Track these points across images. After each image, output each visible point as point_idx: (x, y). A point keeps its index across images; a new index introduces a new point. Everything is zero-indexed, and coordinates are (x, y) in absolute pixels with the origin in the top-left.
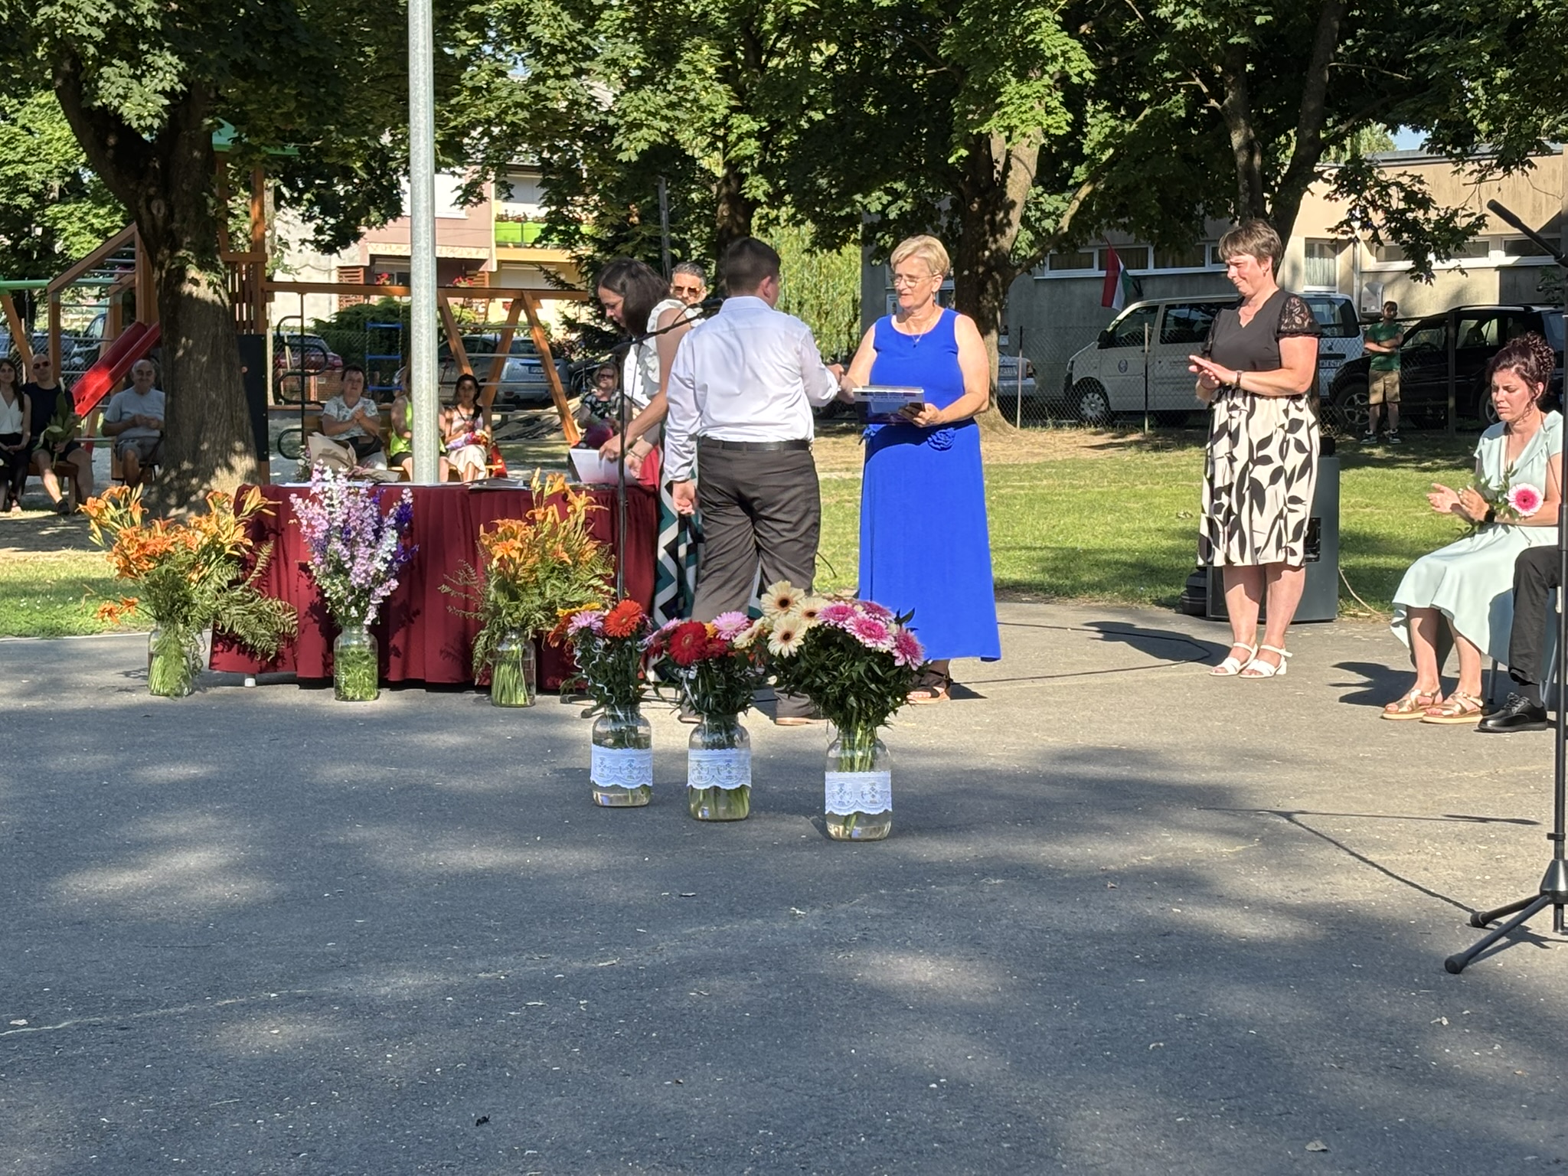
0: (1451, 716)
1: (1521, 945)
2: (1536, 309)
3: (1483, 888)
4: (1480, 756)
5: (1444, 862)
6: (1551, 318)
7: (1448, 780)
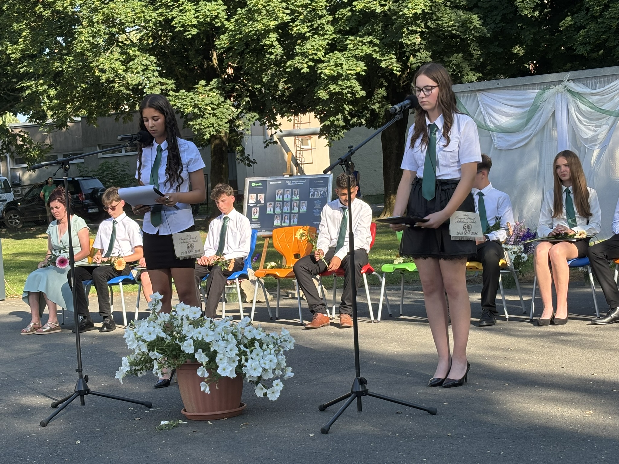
0: (46, 331)
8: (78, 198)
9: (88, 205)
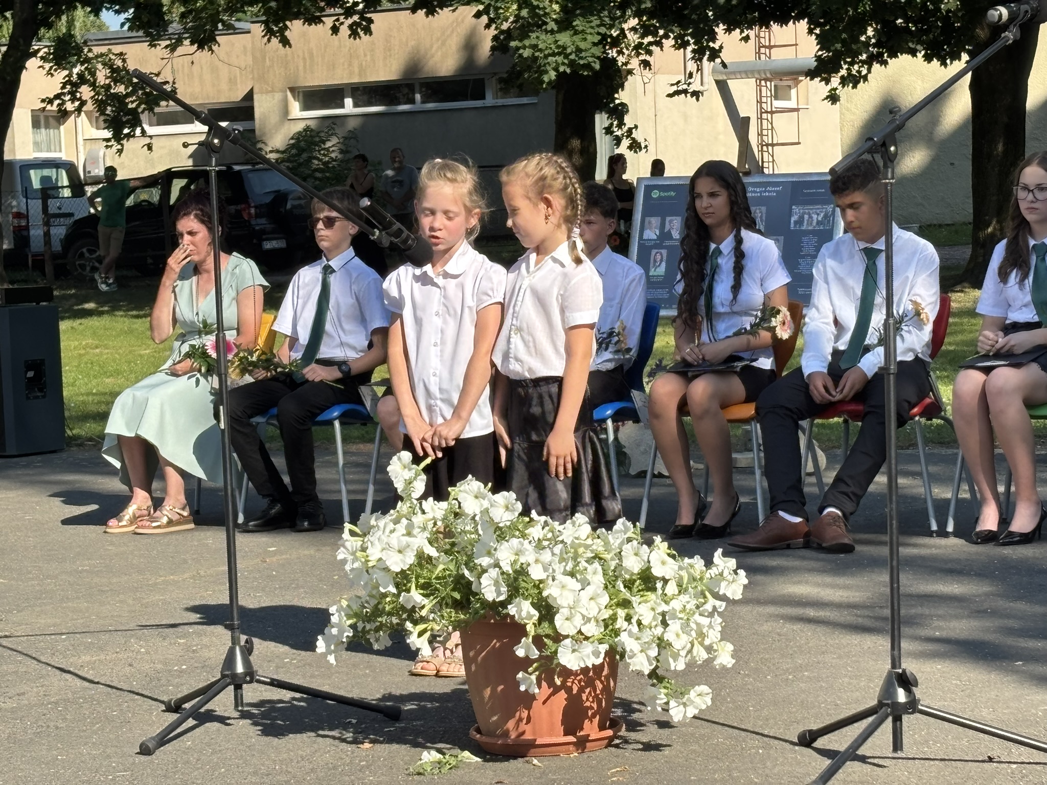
0: (159, 527)
1: (207, 724)
2: (237, 168)
3: (179, 677)
4: (185, 561)
5: (146, 657)
6: (250, 175)
7: (156, 584)
8: (239, 213)
9: (263, 232)
